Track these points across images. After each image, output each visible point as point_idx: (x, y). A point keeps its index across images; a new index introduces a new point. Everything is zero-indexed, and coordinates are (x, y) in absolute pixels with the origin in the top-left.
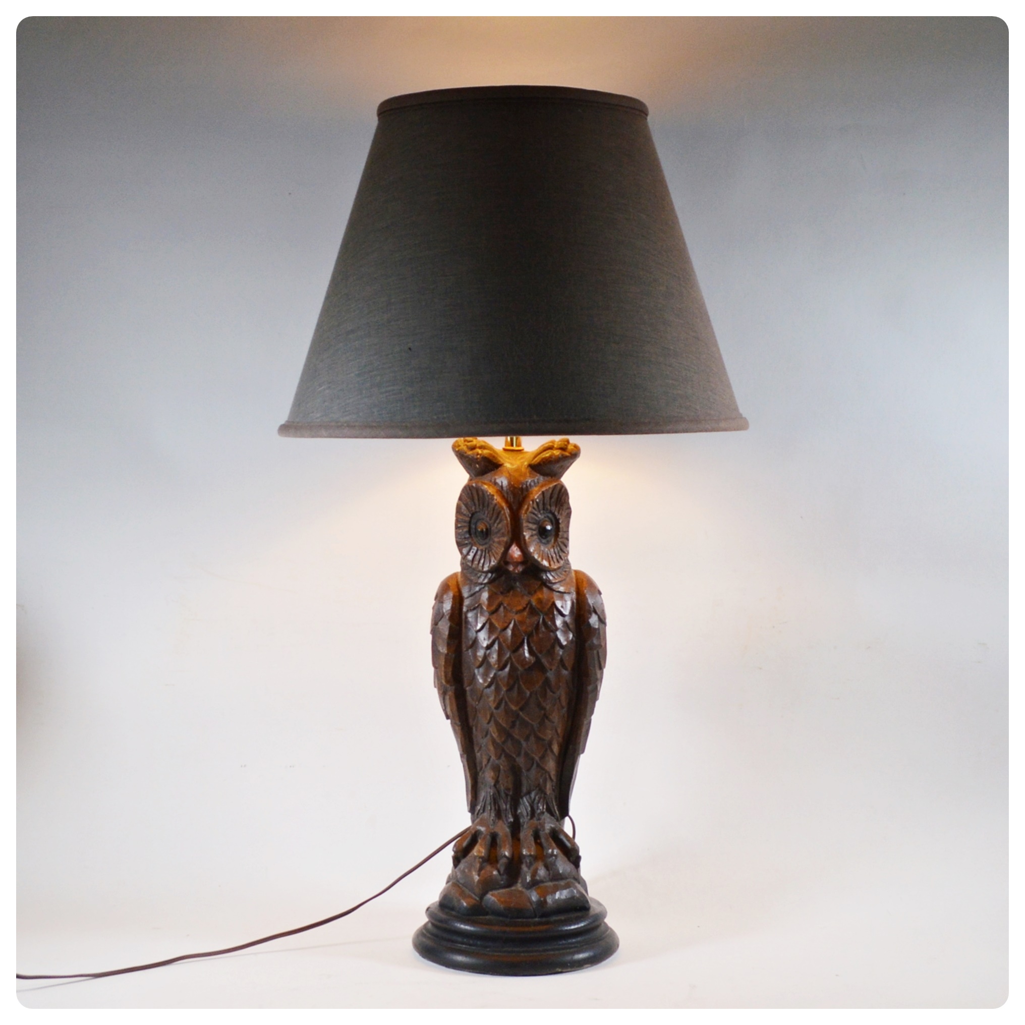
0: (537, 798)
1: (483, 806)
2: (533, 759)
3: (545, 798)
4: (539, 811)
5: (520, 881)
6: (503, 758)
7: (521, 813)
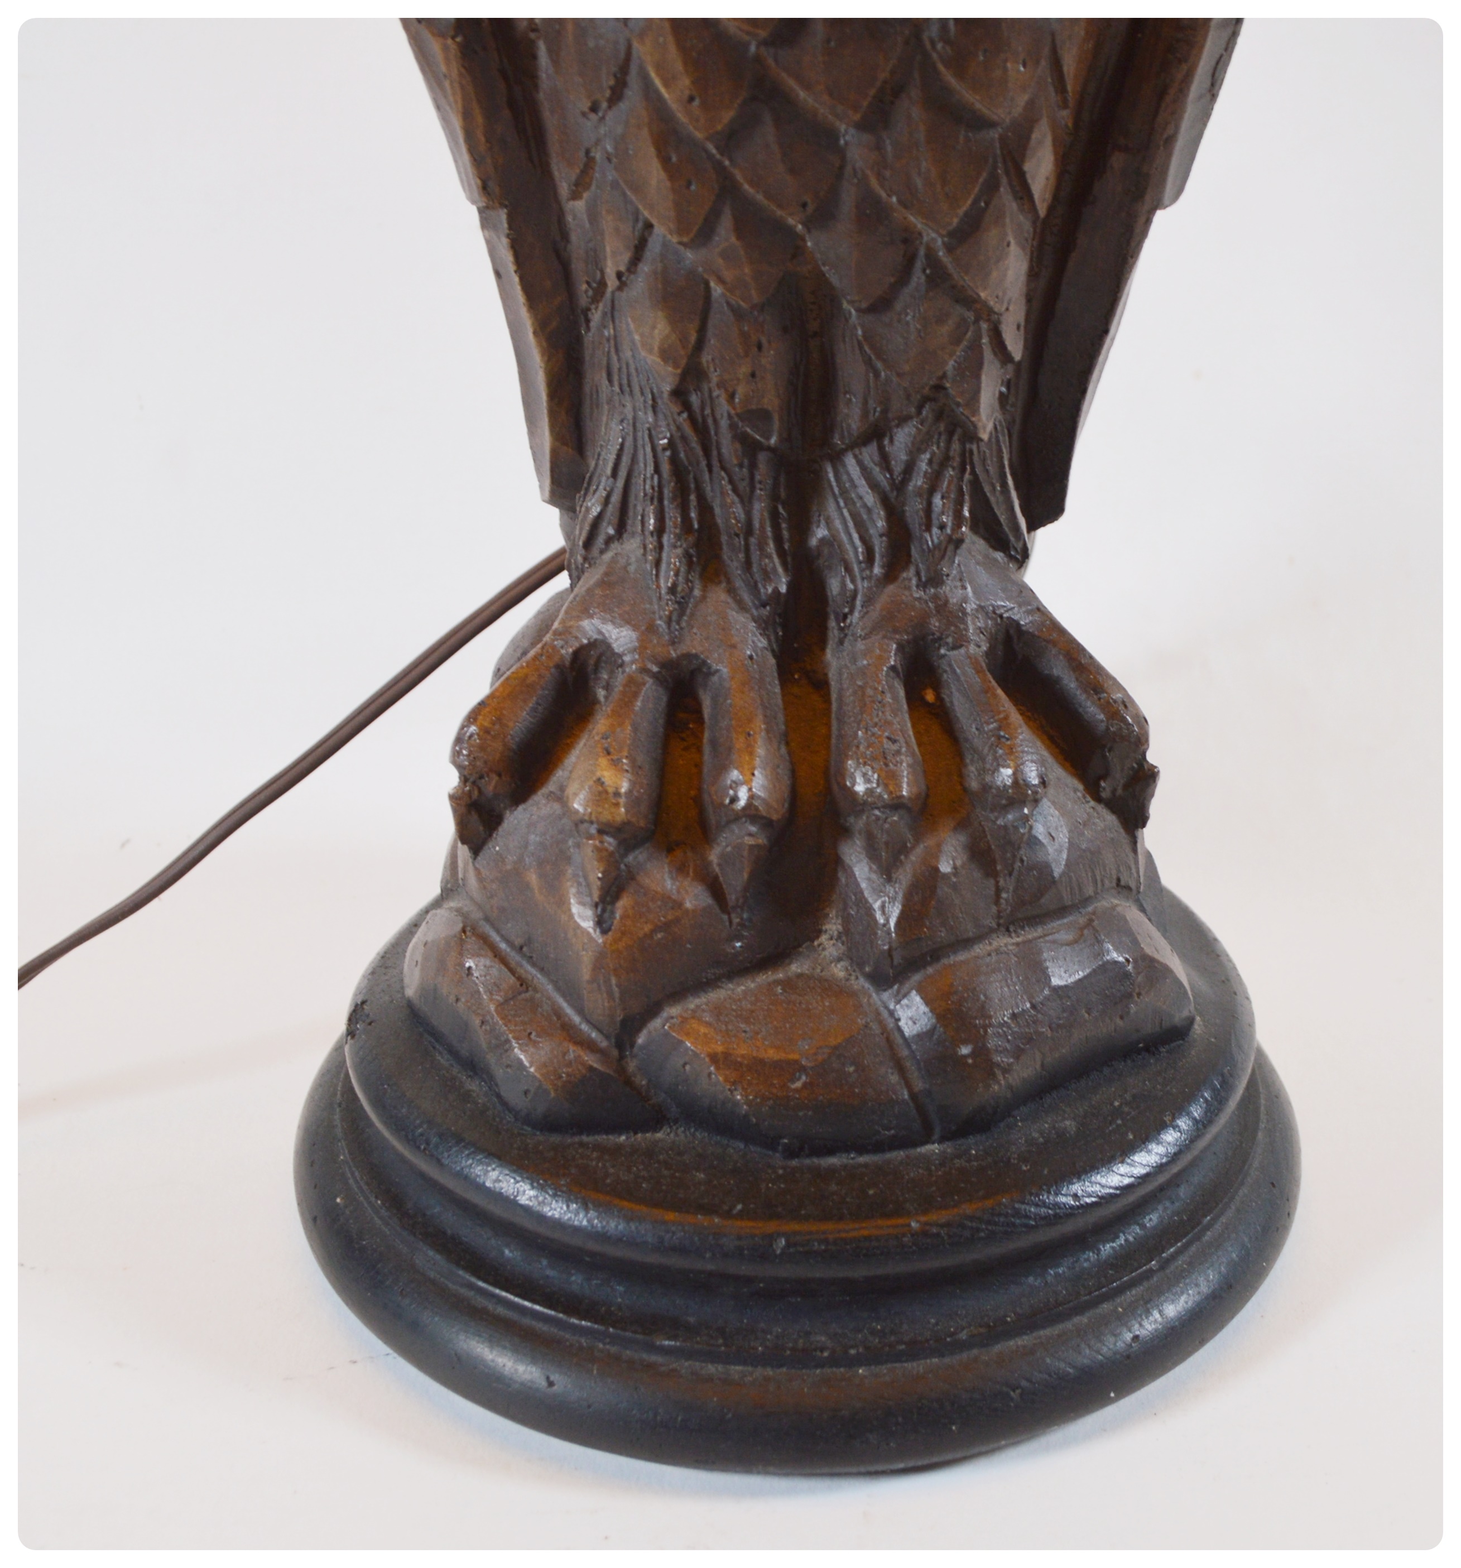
0: (923, 465)
1: (616, 498)
2: (908, 239)
3: (966, 460)
4: (934, 537)
5: (833, 926)
6: (725, 233)
7: (830, 542)
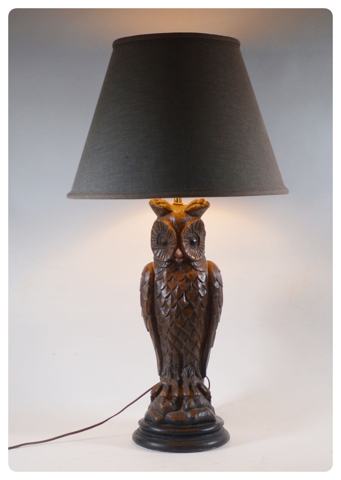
2: (188, 350)
3: (194, 369)
4: (191, 375)
5: (182, 408)
